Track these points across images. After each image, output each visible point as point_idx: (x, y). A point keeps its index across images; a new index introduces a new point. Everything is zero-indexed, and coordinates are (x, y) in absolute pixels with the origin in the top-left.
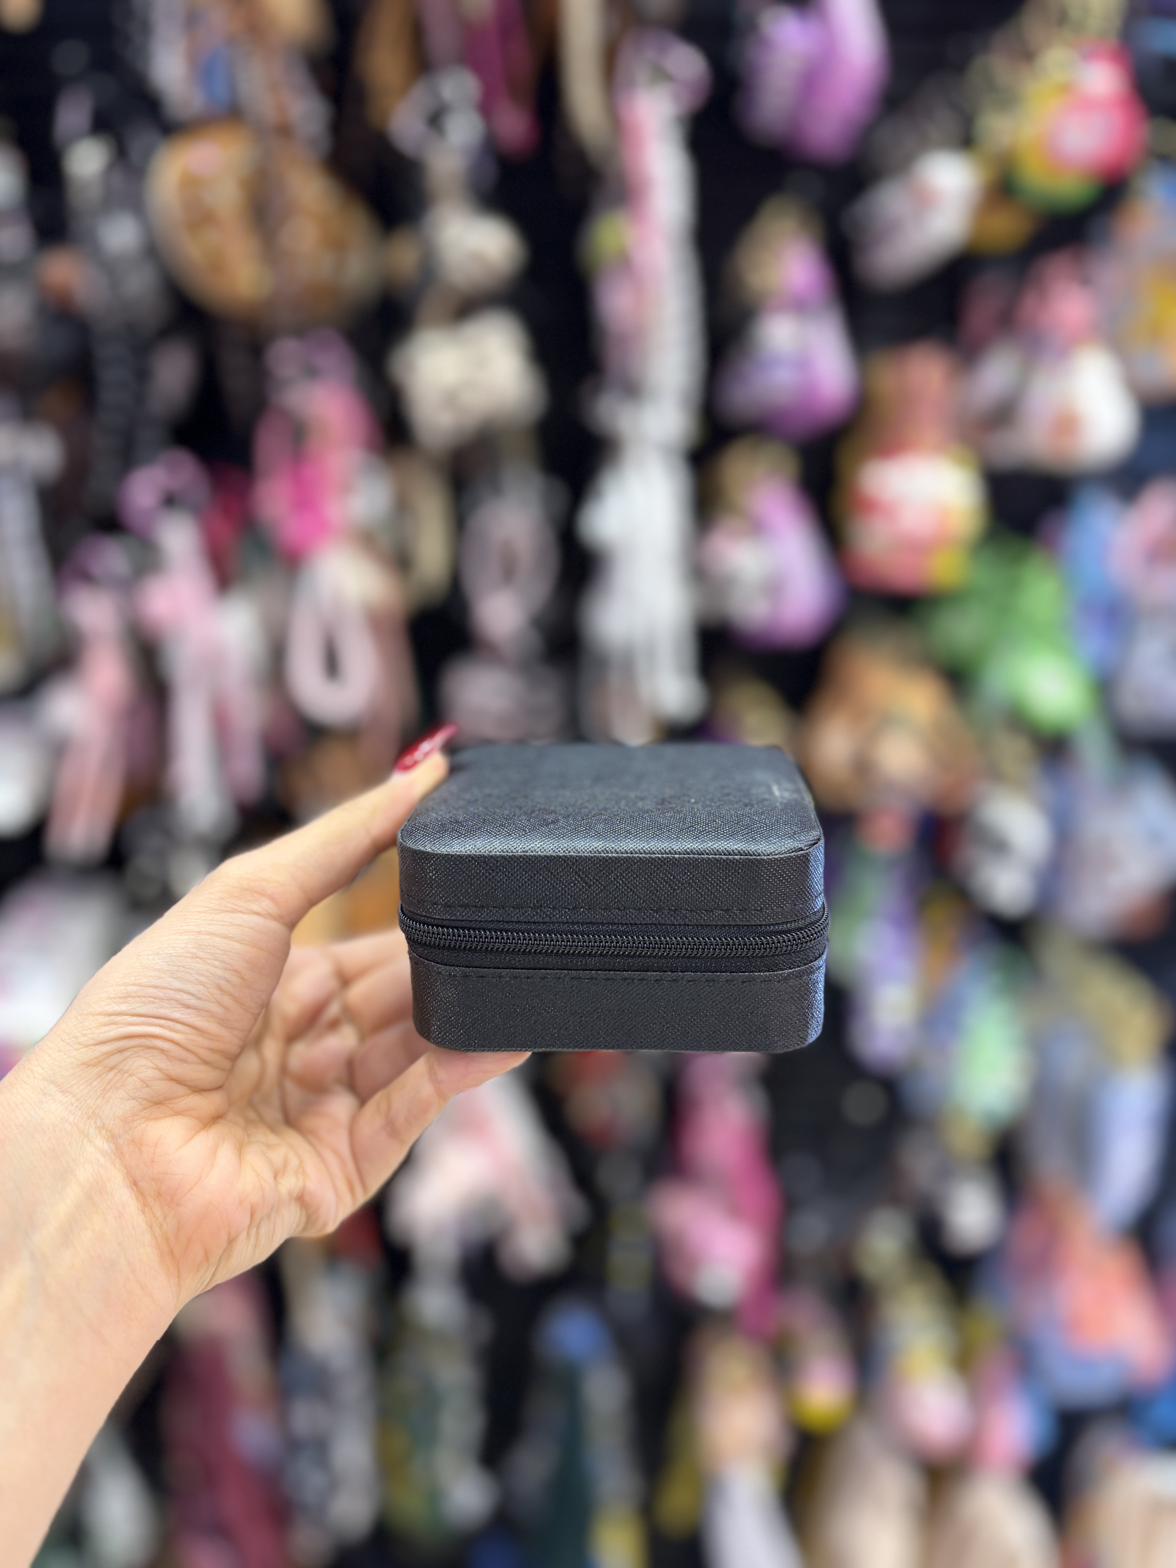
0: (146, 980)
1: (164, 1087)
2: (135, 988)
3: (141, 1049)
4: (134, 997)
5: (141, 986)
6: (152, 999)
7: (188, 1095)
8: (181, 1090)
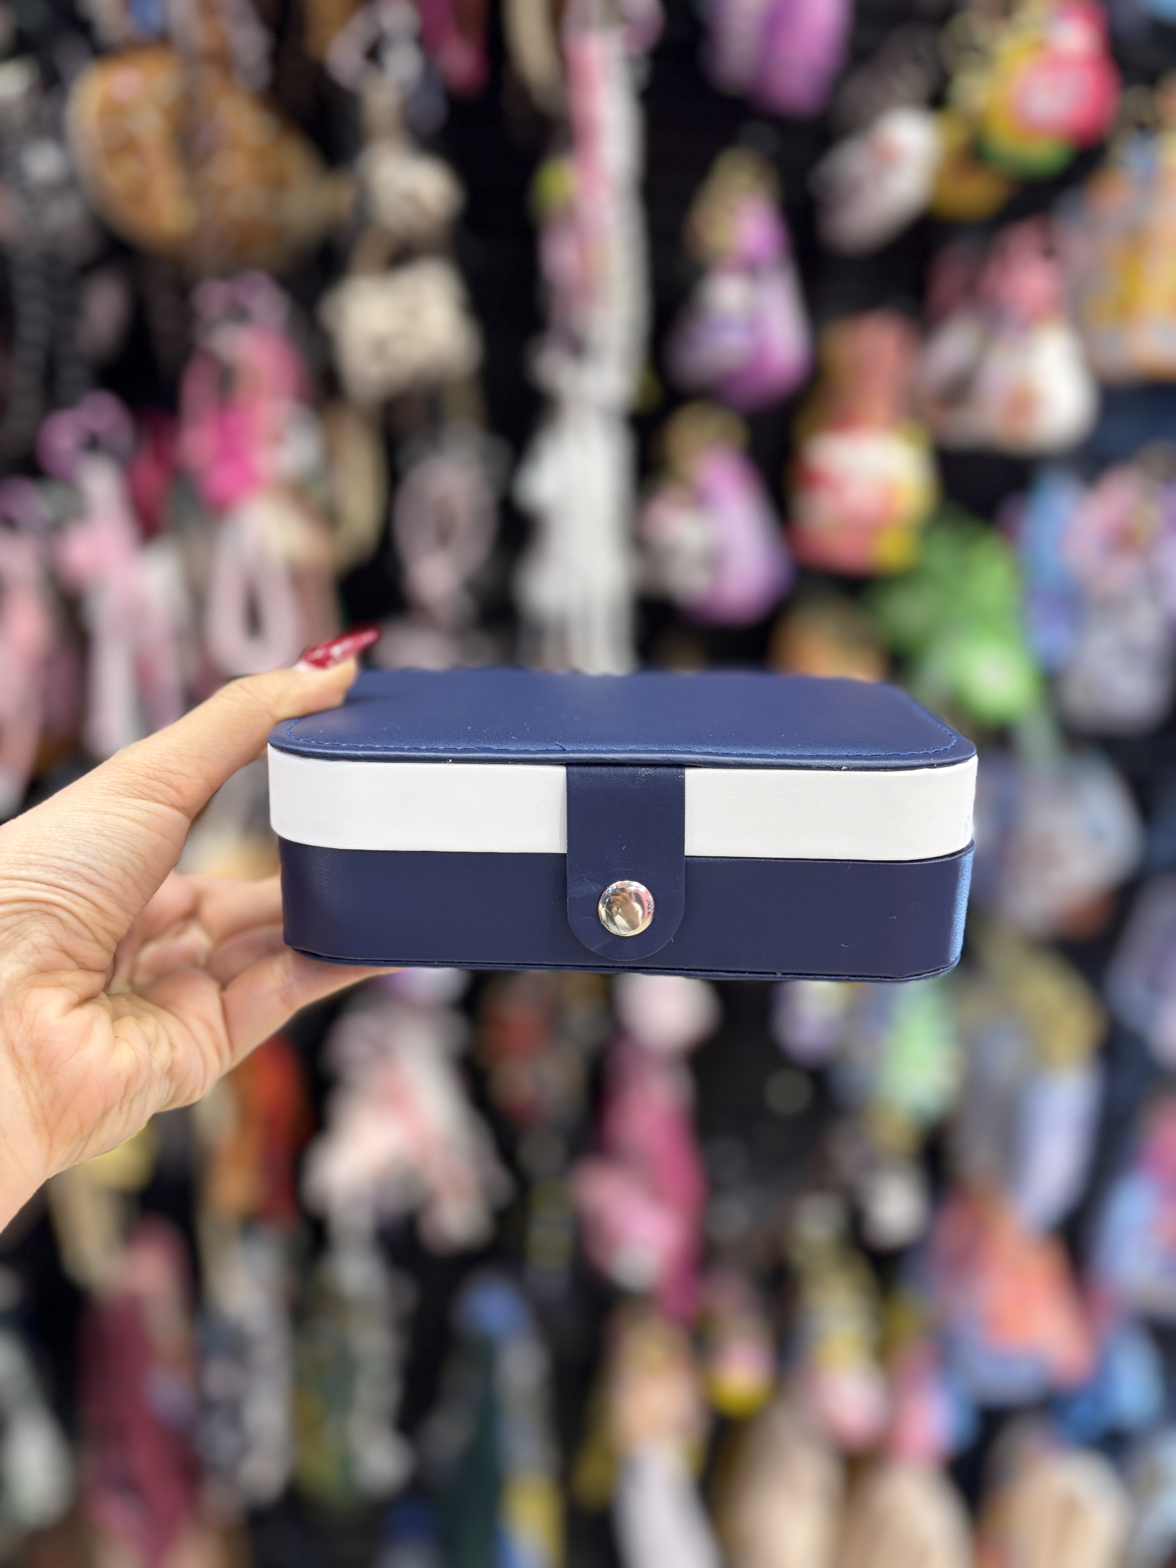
0: (49, 851)
1: (53, 956)
2: (37, 857)
3: (39, 913)
4: (36, 865)
5: (43, 855)
6: (54, 869)
7: (74, 970)
8: (70, 963)
